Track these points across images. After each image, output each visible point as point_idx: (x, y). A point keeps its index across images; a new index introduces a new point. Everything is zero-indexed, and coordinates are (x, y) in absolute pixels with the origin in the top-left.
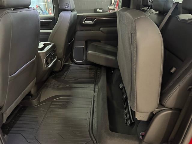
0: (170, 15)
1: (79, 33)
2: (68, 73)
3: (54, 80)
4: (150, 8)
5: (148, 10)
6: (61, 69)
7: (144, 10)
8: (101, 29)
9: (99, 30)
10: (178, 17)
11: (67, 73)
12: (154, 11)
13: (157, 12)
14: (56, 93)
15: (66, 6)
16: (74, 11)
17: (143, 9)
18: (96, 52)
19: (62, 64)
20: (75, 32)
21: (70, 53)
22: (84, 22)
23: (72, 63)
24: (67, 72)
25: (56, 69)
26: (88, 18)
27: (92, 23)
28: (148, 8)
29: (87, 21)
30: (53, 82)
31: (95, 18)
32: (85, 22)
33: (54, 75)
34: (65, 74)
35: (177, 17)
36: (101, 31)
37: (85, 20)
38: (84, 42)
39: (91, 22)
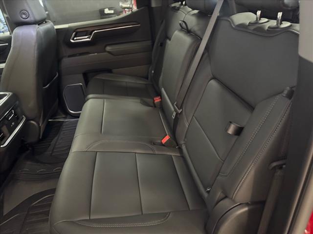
0: (218, 17)
1: (67, 62)
2: (60, 138)
3: (29, 163)
4: (184, 3)
5: (182, 6)
6: (41, 138)
7: (175, 7)
8: (108, 48)
9: (105, 51)
10: (232, 20)
11: (58, 139)
12: (191, 9)
13: (196, 11)
14: (37, 188)
15: (24, 16)
16: (46, 22)
17: (173, 5)
18: (103, 93)
19: (40, 127)
20: (59, 61)
21: (57, 100)
22: (73, 40)
23: (65, 118)
24: (56, 138)
25: (32, 139)
26: (79, 32)
27: (88, 39)
28: (182, 4)
29: (78, 38)
30: (27, 166)
31: (91, 29)
32: (75, 39)
33: (29, 151)
34: (53, 142)
35: (229, 21)
36: (109, 52)
37: (75, 36)
38: (81, 77)
39: (86, 39)
